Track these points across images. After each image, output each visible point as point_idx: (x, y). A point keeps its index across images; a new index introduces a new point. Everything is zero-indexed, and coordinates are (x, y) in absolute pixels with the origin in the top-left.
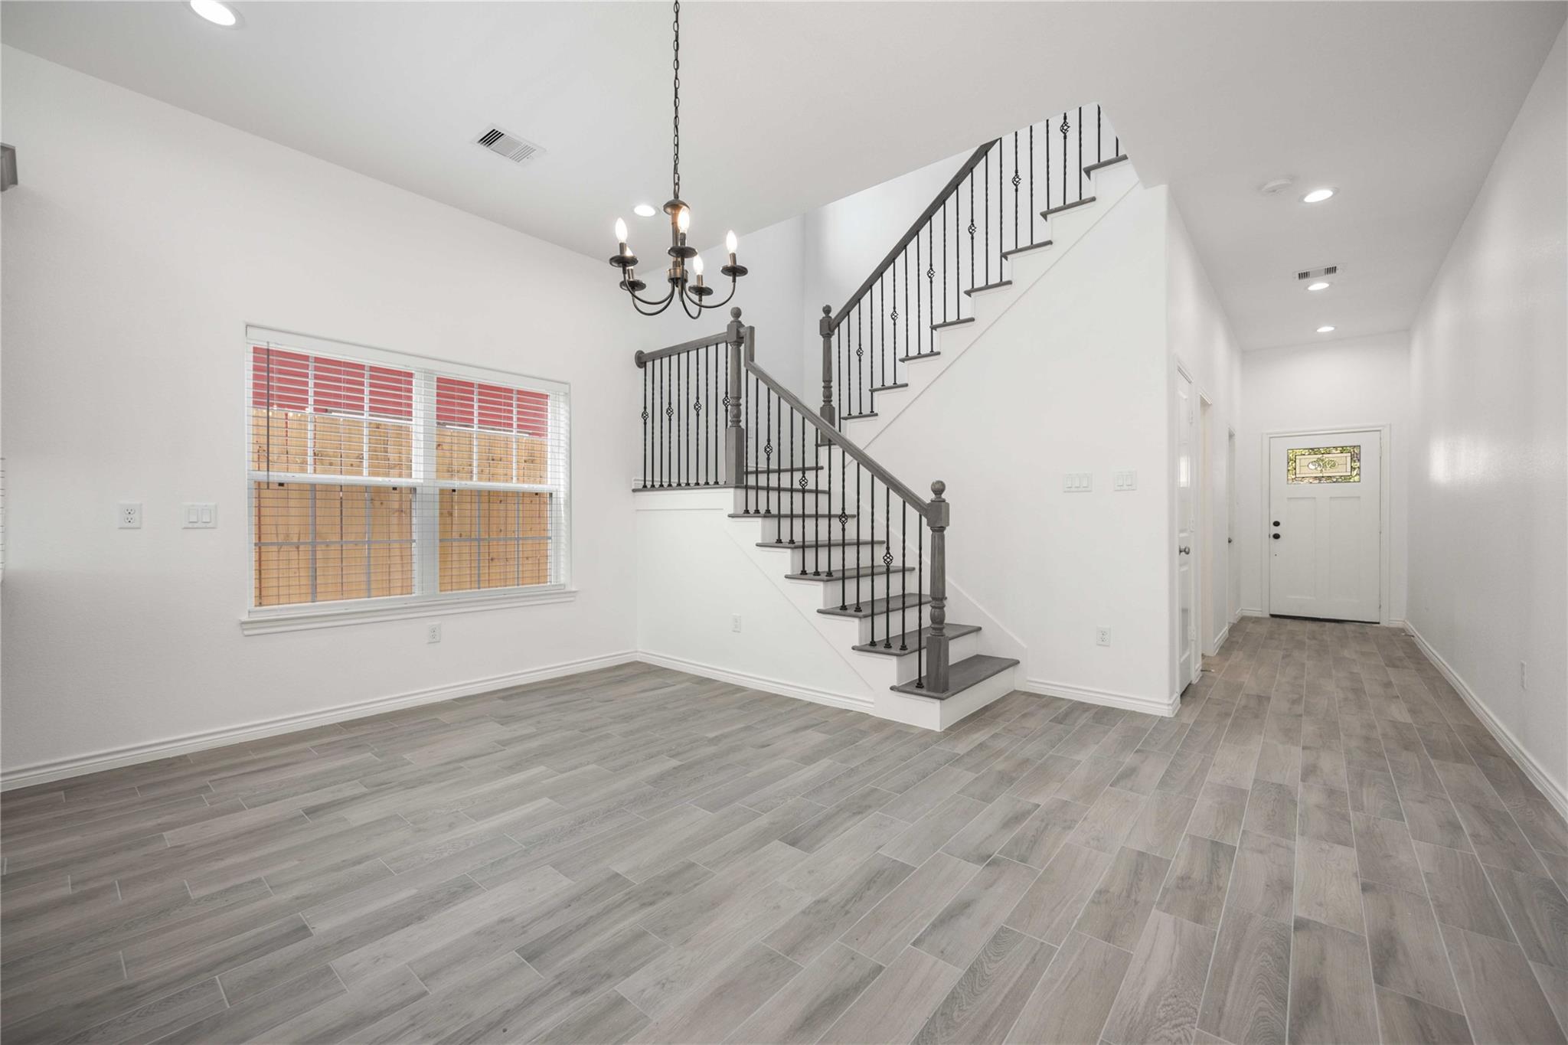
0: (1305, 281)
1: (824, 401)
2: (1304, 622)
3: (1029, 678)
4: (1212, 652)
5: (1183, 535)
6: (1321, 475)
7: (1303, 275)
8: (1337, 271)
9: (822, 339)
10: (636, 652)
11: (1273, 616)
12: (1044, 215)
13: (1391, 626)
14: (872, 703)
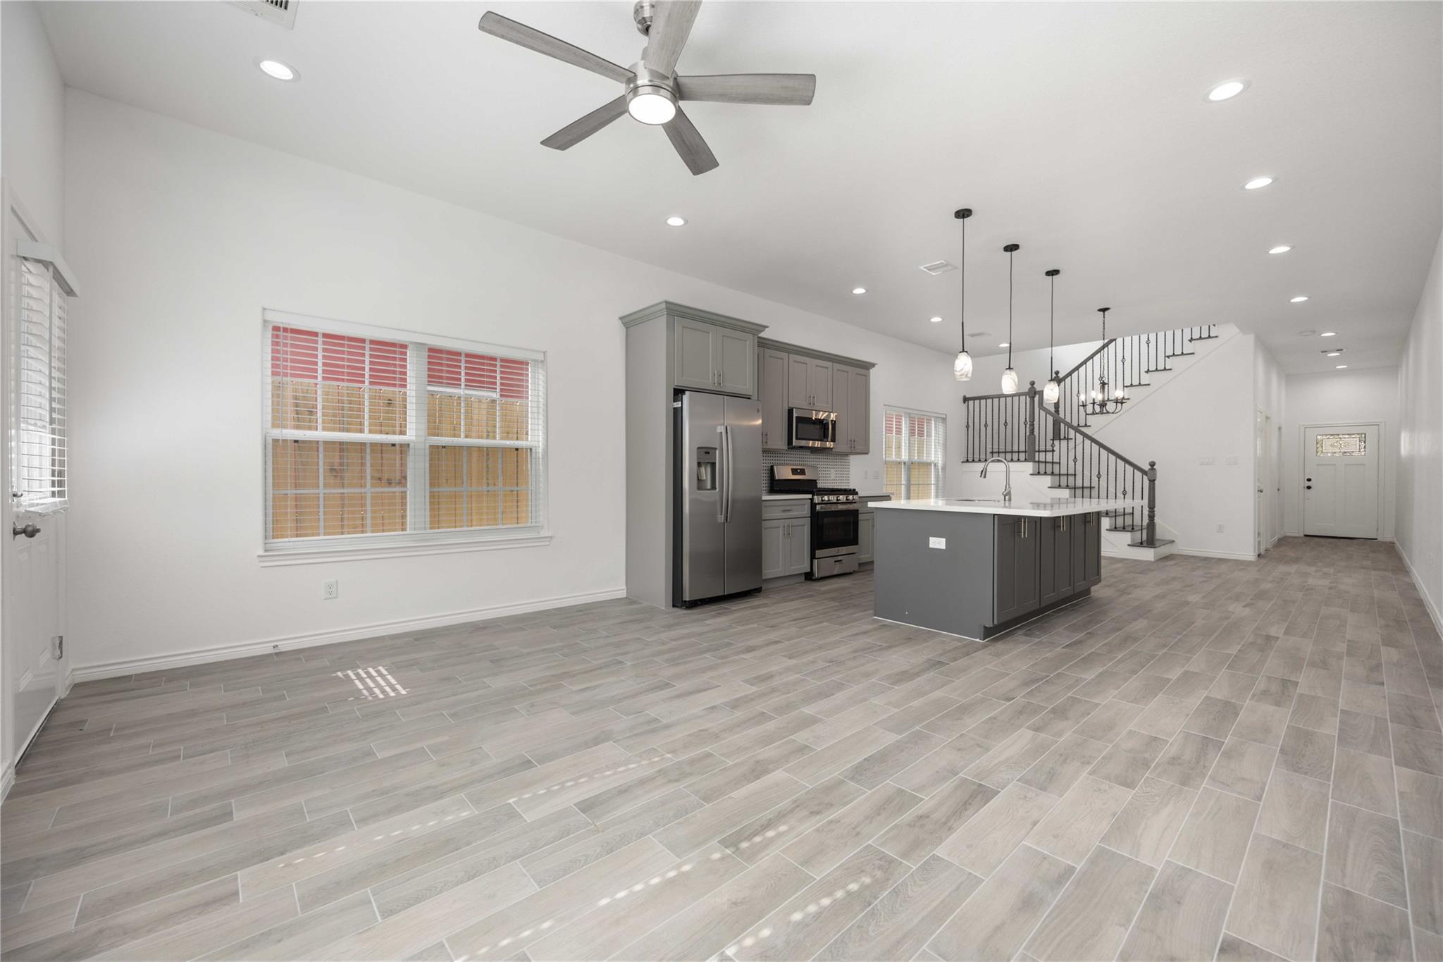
3: (1180, 548)
8: (1343, 350)
11: (1306, 536)
13: (1385, 540)
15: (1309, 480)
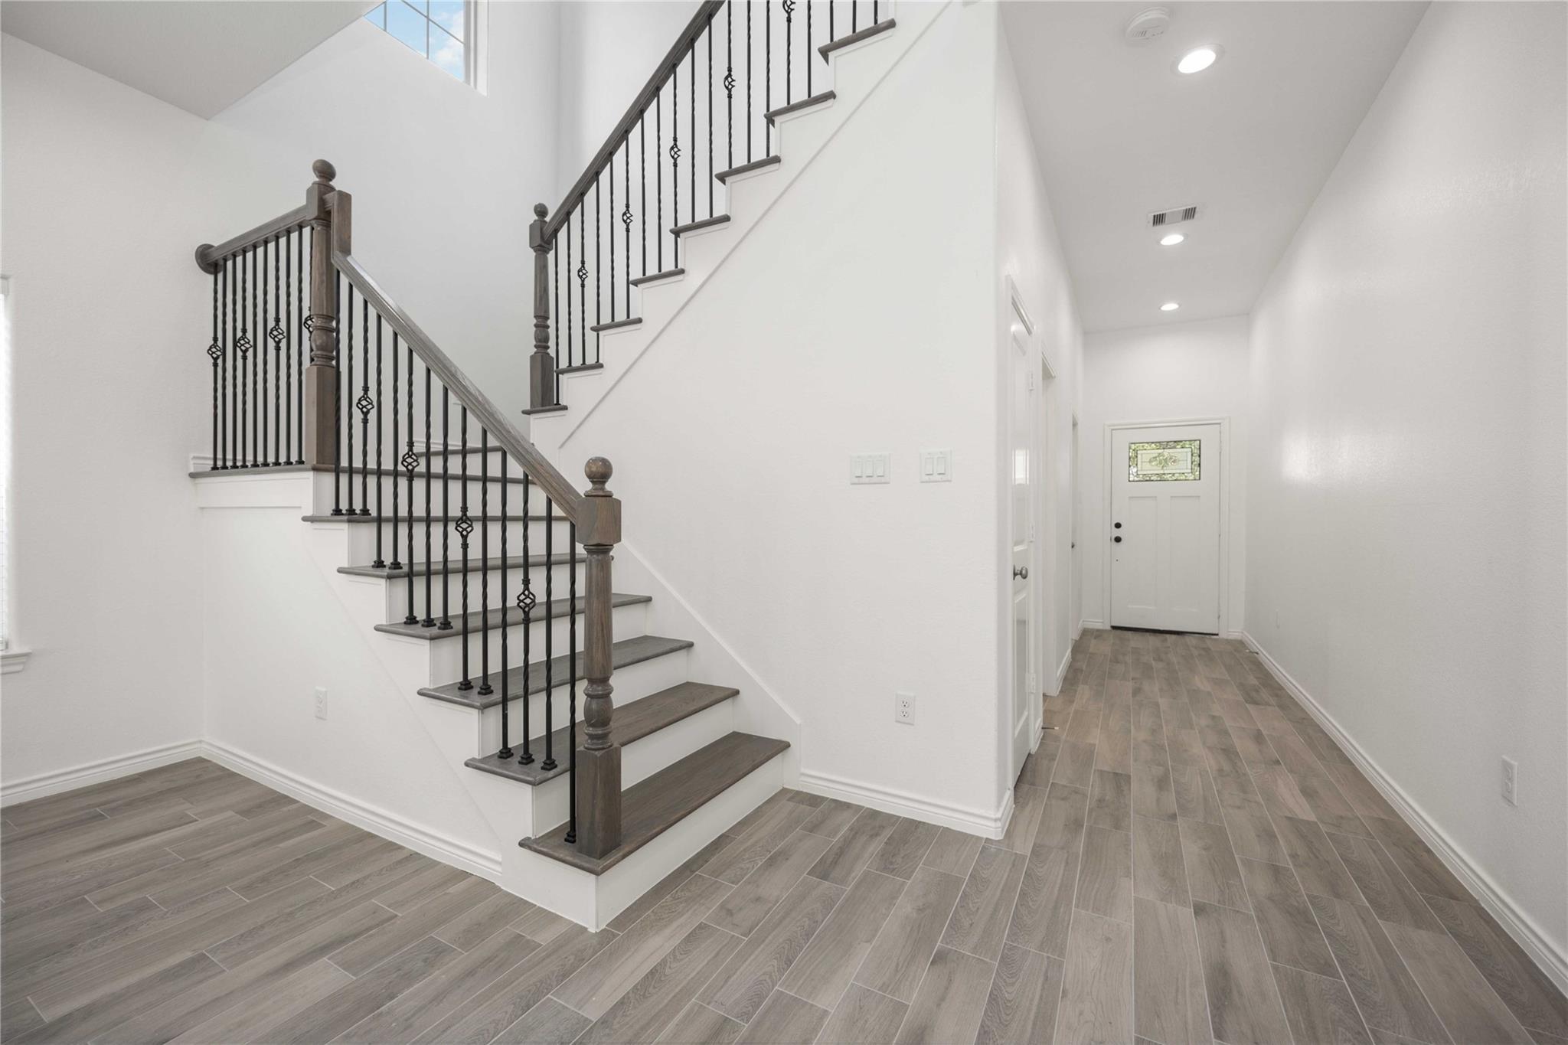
0: (1159, 228)
1: (536, 346)
2: (1144, 633)
3: (803, 770)
4: (1054, 690)
5: (1018, 549)
6: (1162, 472)
7: (1159, 219)
8: (1196, 216)
9: (534, 254)
10: (200, 742)
11: (1114, 628)
12: (825, 53)
13: (1230, 638)
14: (499, 863)
15: (1118, 526)
